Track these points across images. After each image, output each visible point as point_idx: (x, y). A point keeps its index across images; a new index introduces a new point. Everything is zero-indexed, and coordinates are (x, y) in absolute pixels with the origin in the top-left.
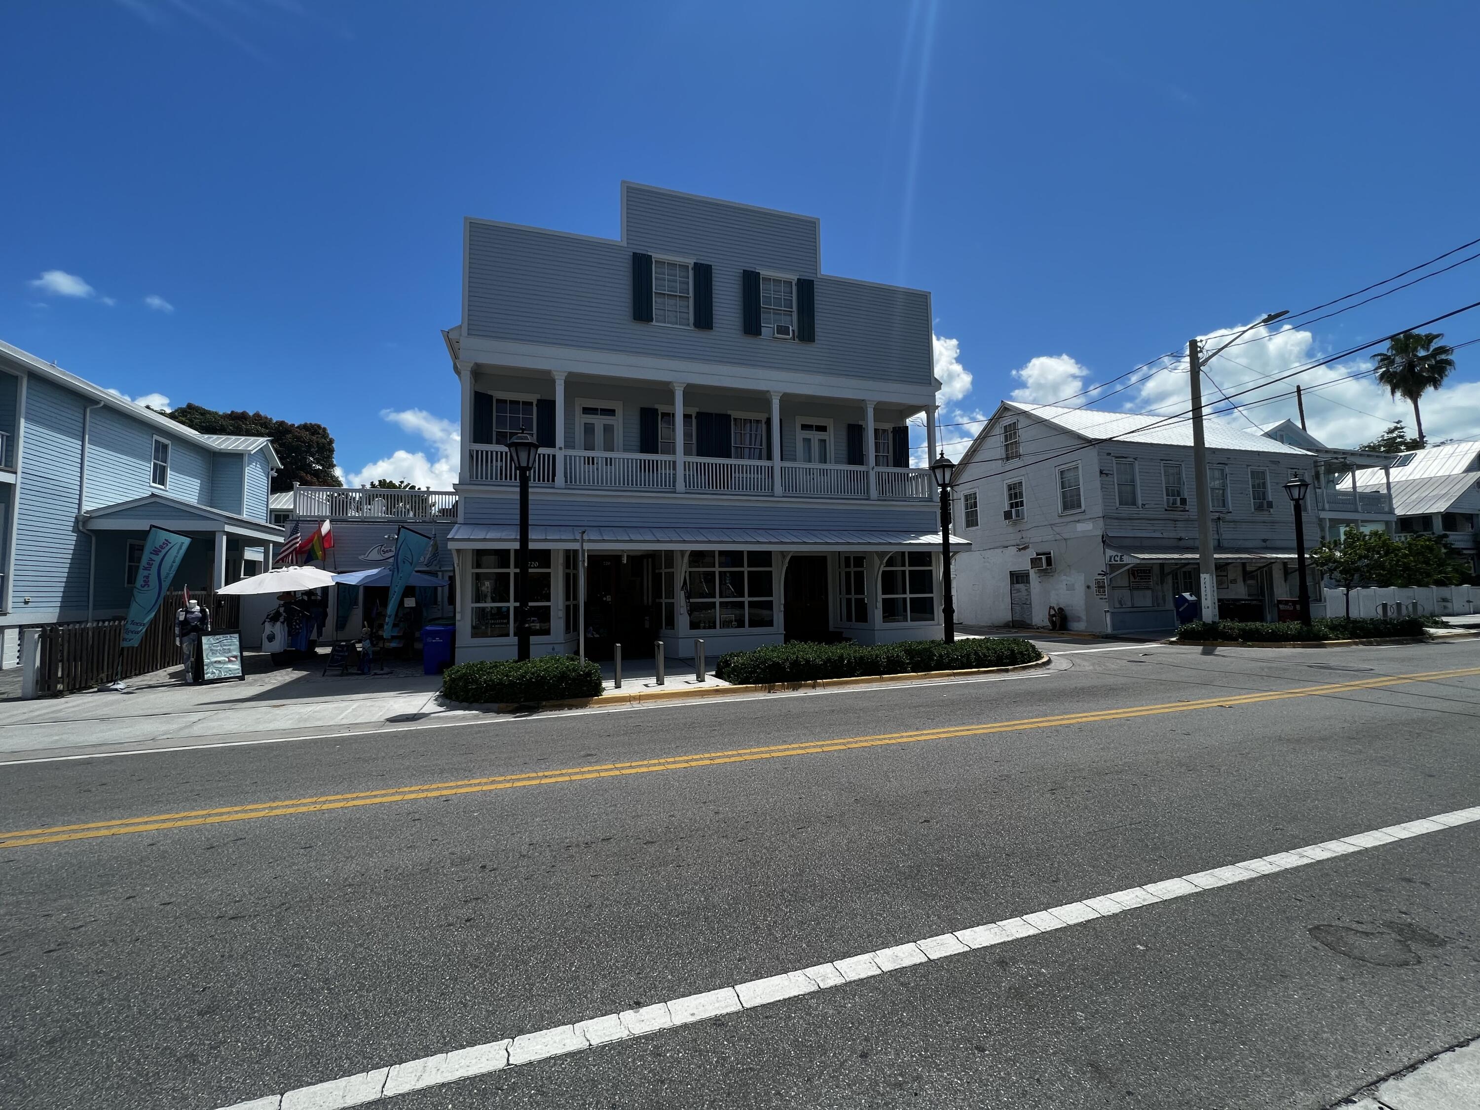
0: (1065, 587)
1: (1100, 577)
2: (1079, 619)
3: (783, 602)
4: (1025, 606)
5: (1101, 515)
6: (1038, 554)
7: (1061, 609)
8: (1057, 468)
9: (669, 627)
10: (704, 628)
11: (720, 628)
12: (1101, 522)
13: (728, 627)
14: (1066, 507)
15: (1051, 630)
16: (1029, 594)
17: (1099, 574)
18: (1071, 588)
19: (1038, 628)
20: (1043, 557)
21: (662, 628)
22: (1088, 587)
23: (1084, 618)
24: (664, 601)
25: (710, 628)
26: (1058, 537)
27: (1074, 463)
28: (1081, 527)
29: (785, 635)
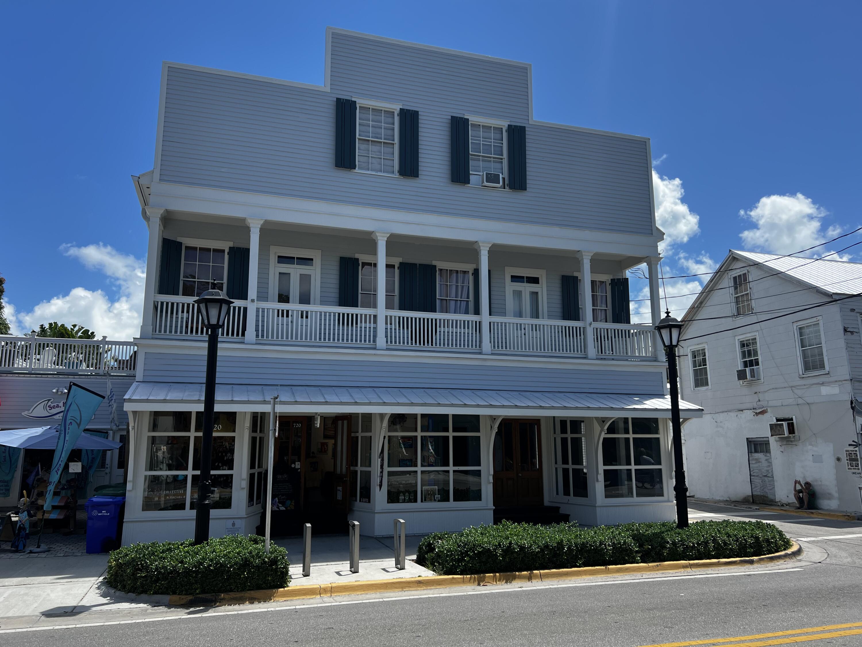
0: (811, 458)
1: (851, 448)
2: (829, 496)
3: (492, 472)
4: (766, 478)
5: (848, 377)
6: (778, 420)
7: (807, 484)
8: (795, 325)
9: (364, 500)
10: (404, 501)
11: (422, 501)
12: (848, 386)
13: (431, 500)
14: (807, 367)
15: (799, 508)
16: (770, 464)
17: (850, 445)
18: (817, 459)
19: (782, 505)
20: (785, 424)
21: (356, 501)
22: (838, 459)
23: (836, 495)
24: (359, 468)
25: (410, 501)
26: (800, 401)
27: (815, 319)
28: (825, 390)
29: (494, 511)
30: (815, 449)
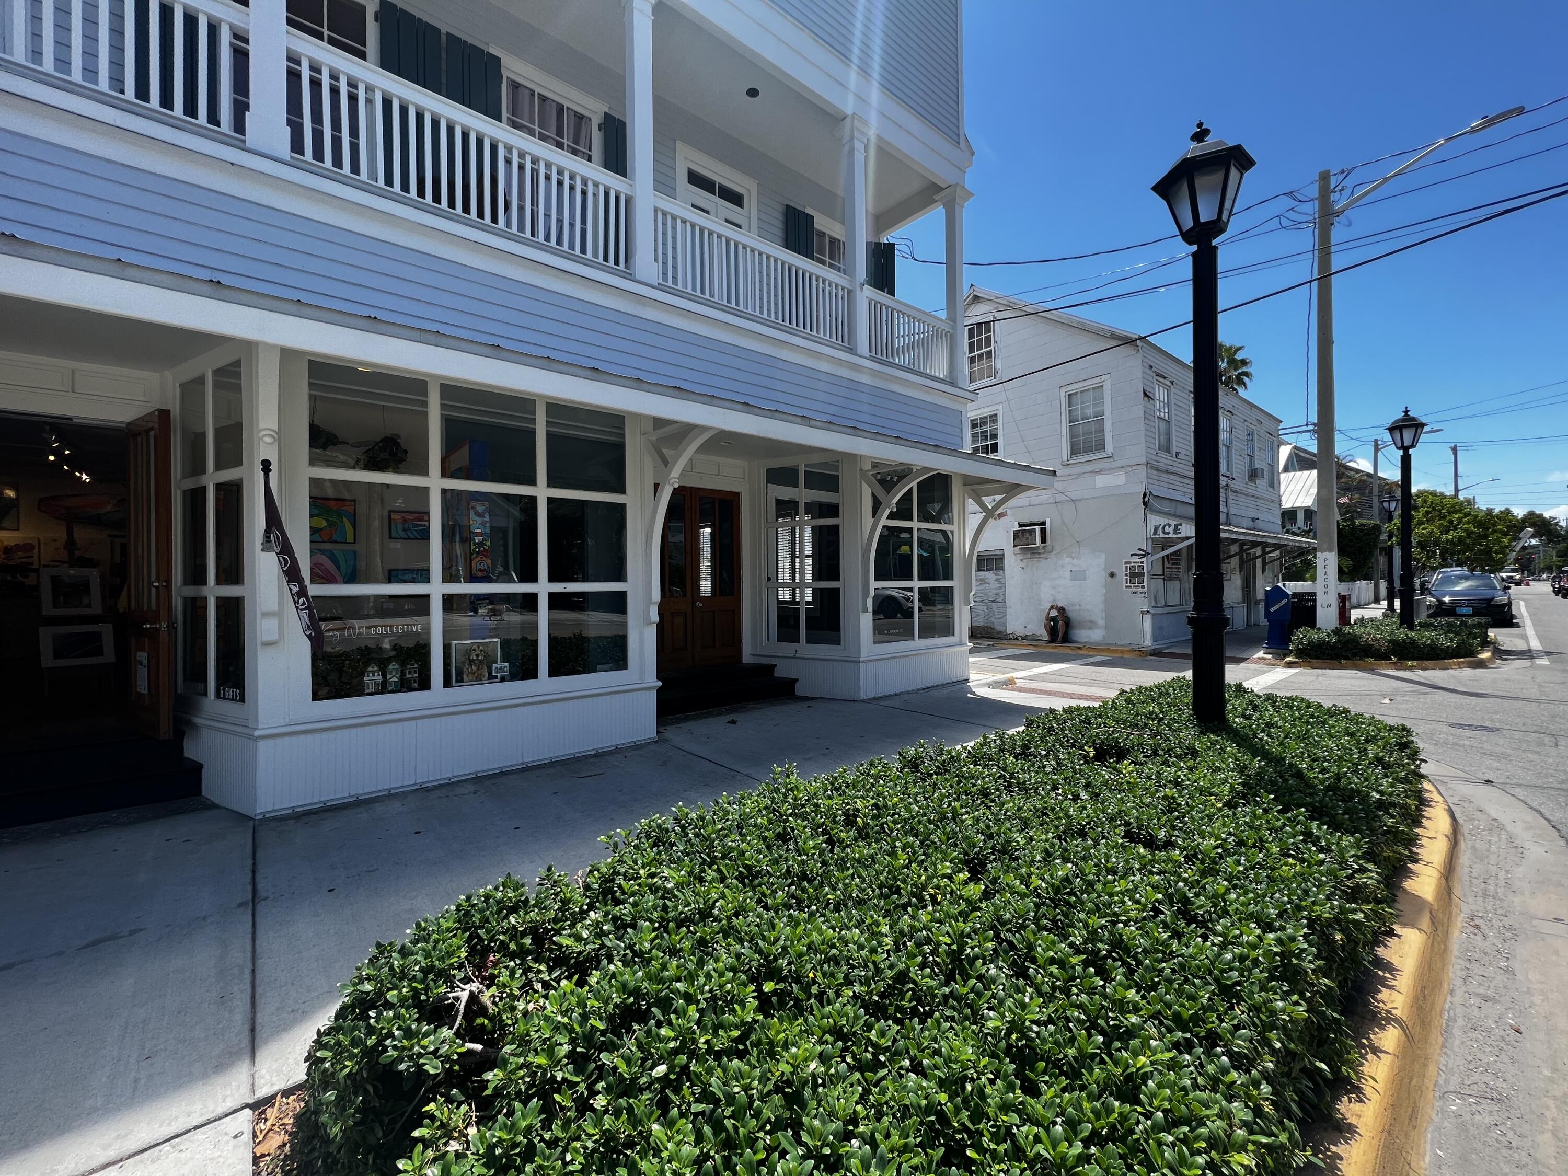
0: (1068, 575)
1: (1136, 559)
2: (1092, 625)
3: (656, 596)
4: (994, 604)
5: (1143, 460)
6: (1020, 526)
7: (1062, 610)
8: (1064, 390)
9: (229, 692)
10: (383, 689)
11: (447, 684)
12: (1142, 472)
14: (1075, 450)
15: (1050, 642)
16: (1002, 584)
17: (1132, 555)
18: (1078, 576)
19: (1016, 639)
20: (1037, 528)
21: (205, 693)
22: (1112, 575)
23: (1102, 623)
24: (213, 591)
25: (404, 686)
26: (1060, 498)
27: (1097, 380)
28: (1102, 481)
30: (1075, 562)
